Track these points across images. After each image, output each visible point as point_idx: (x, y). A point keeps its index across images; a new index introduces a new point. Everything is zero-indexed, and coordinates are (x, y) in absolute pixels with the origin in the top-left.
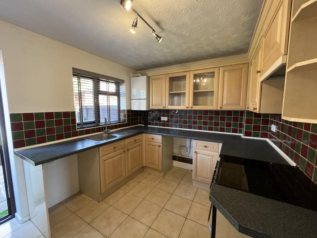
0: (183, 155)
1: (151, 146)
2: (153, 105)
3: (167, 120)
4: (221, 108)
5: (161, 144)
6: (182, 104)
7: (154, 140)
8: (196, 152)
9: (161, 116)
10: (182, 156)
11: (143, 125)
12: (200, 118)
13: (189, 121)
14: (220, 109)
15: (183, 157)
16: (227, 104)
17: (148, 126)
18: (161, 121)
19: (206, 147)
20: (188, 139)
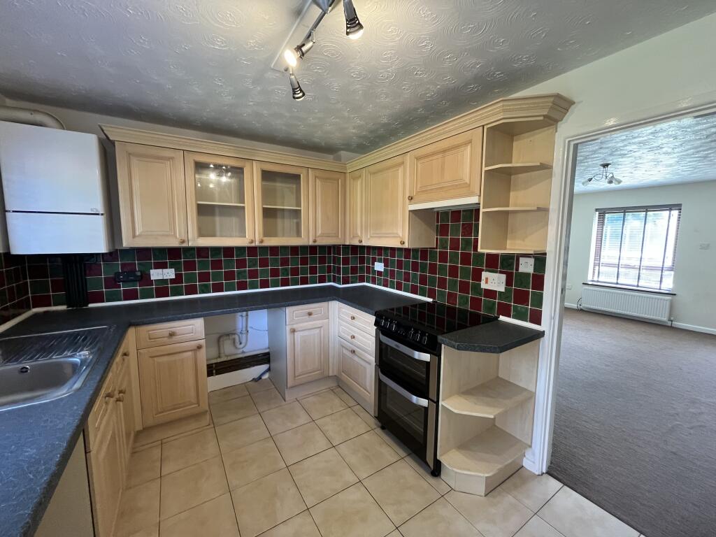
0: (230, 356)
1: (165, 359)
2: (137, 233)
3: (173, 277)
4: (315, 241)
5: (203, 342)
6: (218, 233)
7: (175, 339)
8: (293, 331)
9: (152, 269)
10: (229, 358)
11: (64, 308)
12: (264, 263)
13: (239, 273)
14: (313, 244)
15: (233, 358)
16: (322, 235)
17: (91, 305)
18: (150, 283)
19: (310, 314)
20: (240, 314)
